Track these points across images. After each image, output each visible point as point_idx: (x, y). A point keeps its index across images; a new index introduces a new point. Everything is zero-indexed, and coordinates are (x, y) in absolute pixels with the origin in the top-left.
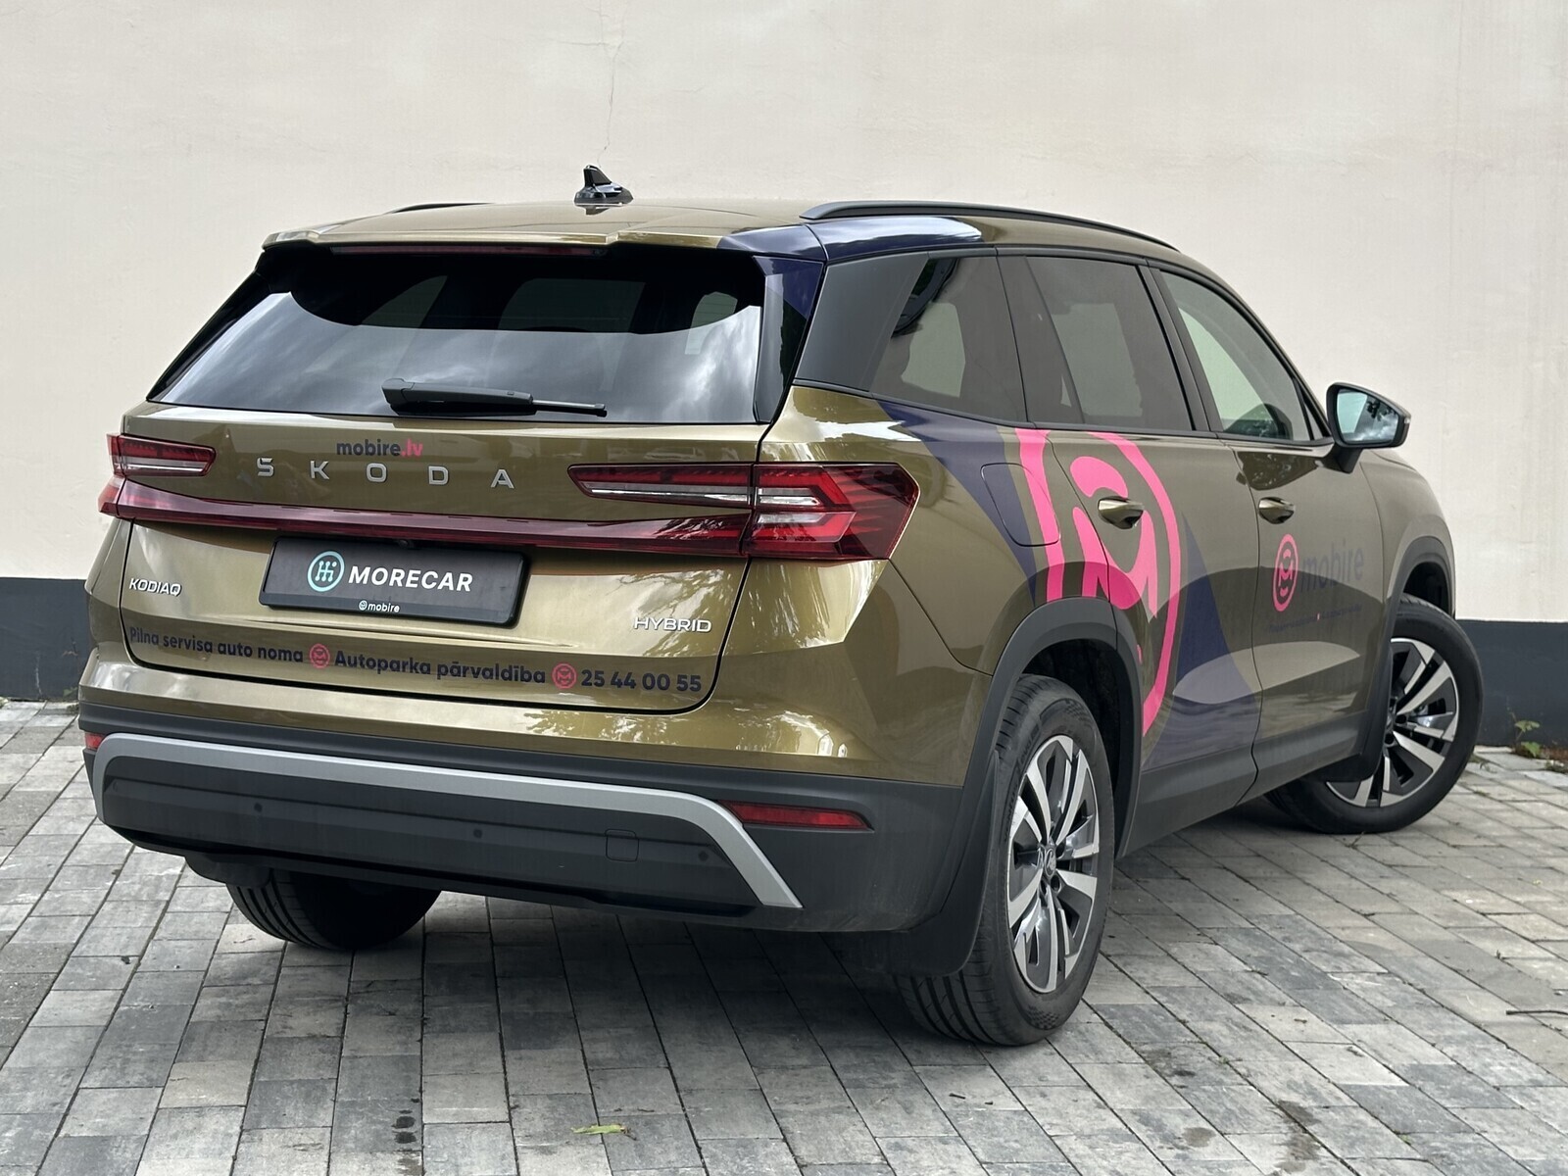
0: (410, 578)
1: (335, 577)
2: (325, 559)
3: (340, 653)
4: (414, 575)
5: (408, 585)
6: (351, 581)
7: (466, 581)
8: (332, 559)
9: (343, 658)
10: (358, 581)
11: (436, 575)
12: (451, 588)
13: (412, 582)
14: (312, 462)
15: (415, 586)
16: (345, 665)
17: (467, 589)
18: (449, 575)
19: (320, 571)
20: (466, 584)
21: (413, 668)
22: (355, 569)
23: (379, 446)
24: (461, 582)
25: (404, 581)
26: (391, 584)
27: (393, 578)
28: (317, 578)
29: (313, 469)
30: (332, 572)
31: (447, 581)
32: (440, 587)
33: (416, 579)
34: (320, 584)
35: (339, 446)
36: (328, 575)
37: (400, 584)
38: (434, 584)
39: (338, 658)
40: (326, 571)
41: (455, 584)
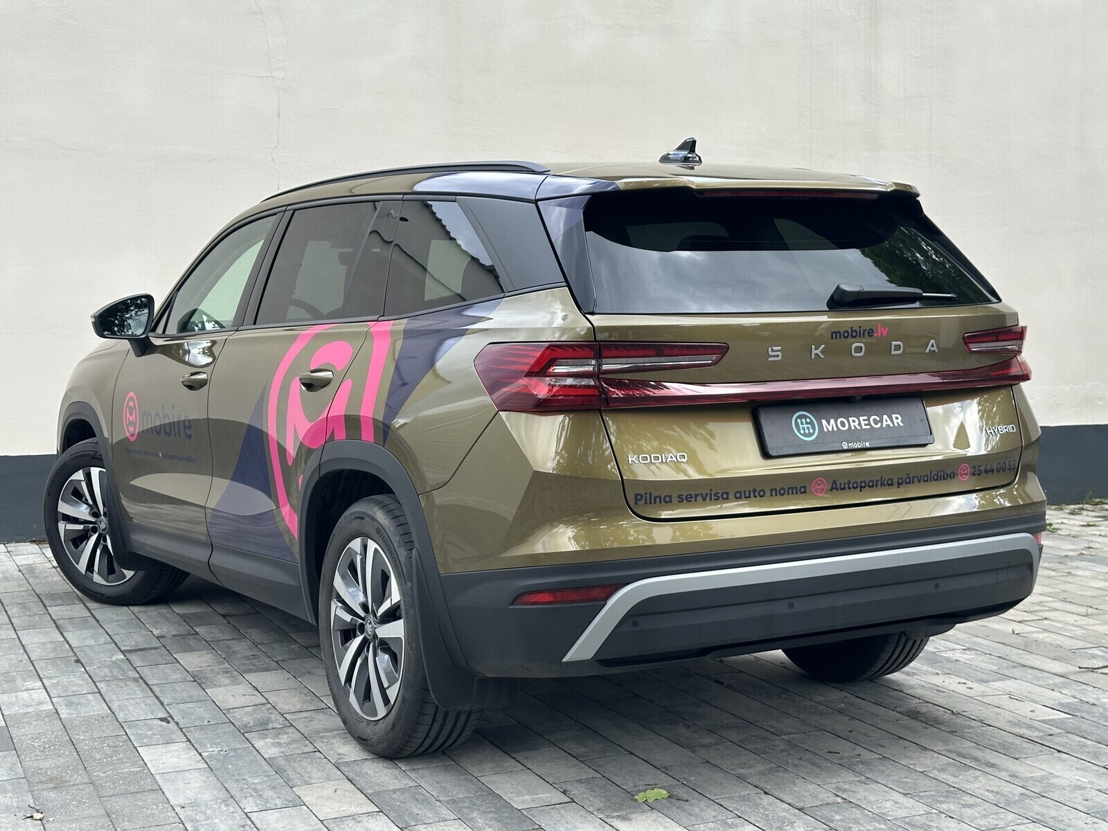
0: (863, 423)
1: (814, 428)
2: (800, 417)
3: (835, 482)
4: (864, 420)
5: (864, 427)
6: (826, 430)
7: (898, 420)
8: (806, 417)
9: (836, 485)
10: (830, 429)
11: (878, 419)
12: (891, 425)
13: (865, 425)
14: (813, 346)
15: (868, 427)
16: (837, 490)
17: (901, 424)
18: (885, 417)
19: (801, 426)
20: (899, 421)
21: (883, 484)
22: (824, 422)
23: (860, 330)
24: (895, 421)
25: (860, 424)
26: (853, 428)
27: (852, 424)
28: (802, 432)
29: (814, 352)
30: (809, 426)
31: (887, 421)
32: (884, 426)
33: (867, 422)
34: (804, 435)
35: (832, 333)
36: (808, 428)
37: (859, 428)
38: (879, 424)
39: (833, 485)
40: (805, 426)
41: (893, 423)
